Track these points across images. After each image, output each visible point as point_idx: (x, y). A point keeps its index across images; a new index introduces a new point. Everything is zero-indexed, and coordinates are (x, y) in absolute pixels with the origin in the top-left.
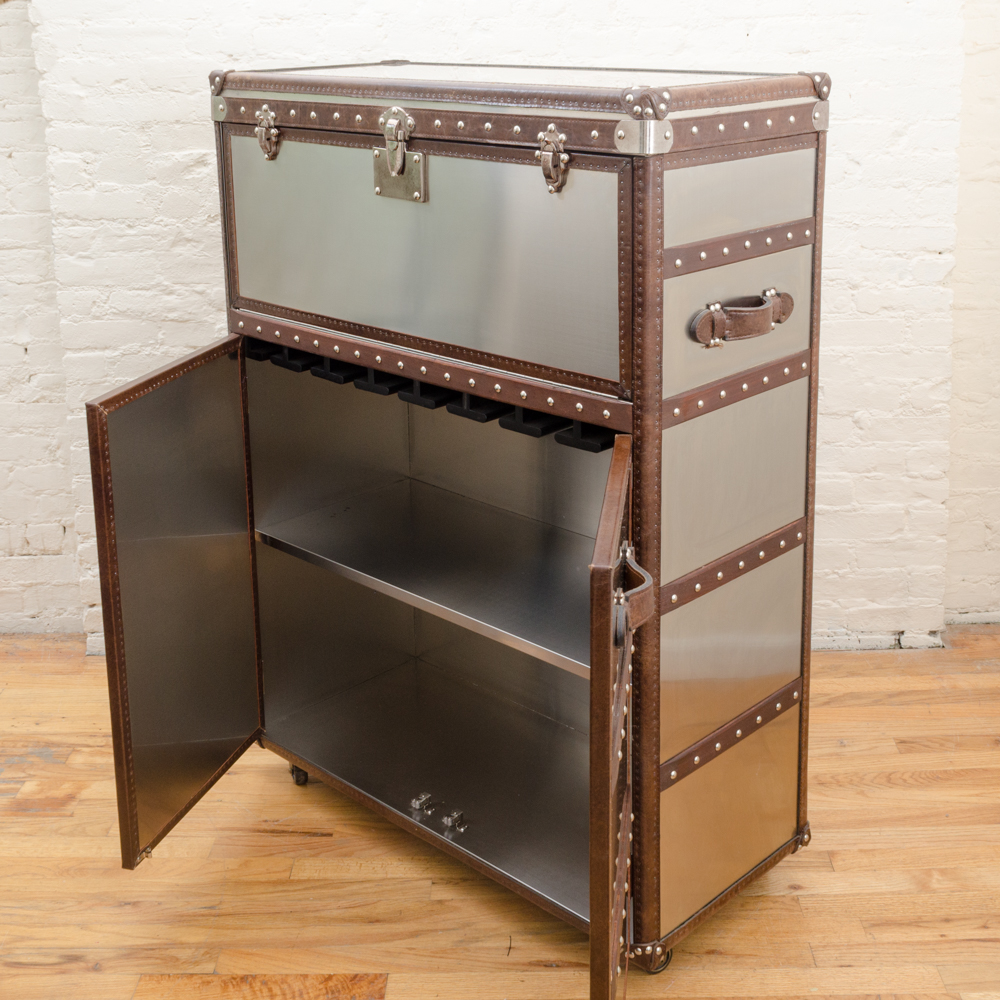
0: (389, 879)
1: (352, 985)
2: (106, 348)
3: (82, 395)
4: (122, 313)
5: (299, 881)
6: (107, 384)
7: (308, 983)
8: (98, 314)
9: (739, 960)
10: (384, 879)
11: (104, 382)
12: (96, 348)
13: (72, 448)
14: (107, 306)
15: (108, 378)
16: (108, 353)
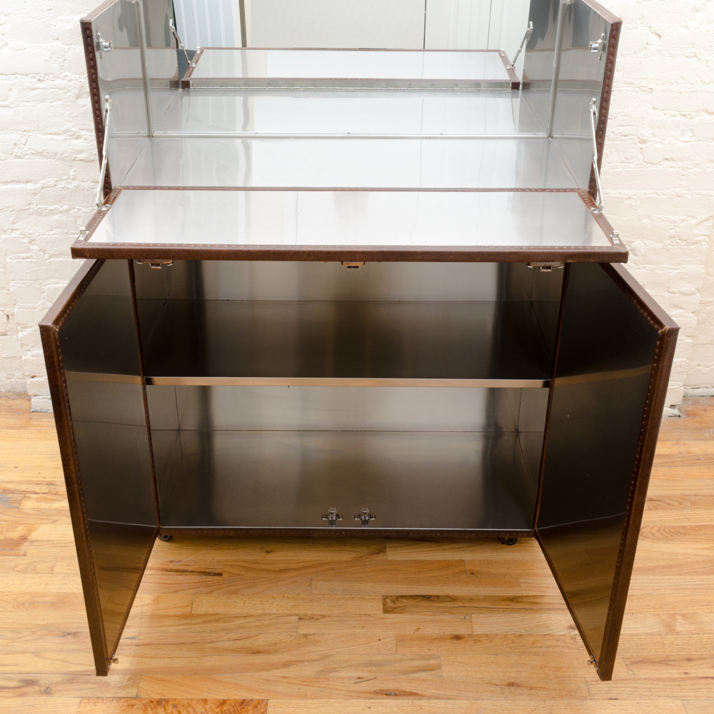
0: (266, 614)
1: (241, 709)
2: (28, 182)
3: (12, 219)
4: (39, 154)
5: (199, 616)
6: (31, 210)
7: (207, 707)
8: (19, 154)
9: (532, 692)
10: (262, 615)
11: (29, 209)
12: (20, 182)
13: (8, 260)
14: (26, 148)
15: (32, 206)
16: (30, 186)
